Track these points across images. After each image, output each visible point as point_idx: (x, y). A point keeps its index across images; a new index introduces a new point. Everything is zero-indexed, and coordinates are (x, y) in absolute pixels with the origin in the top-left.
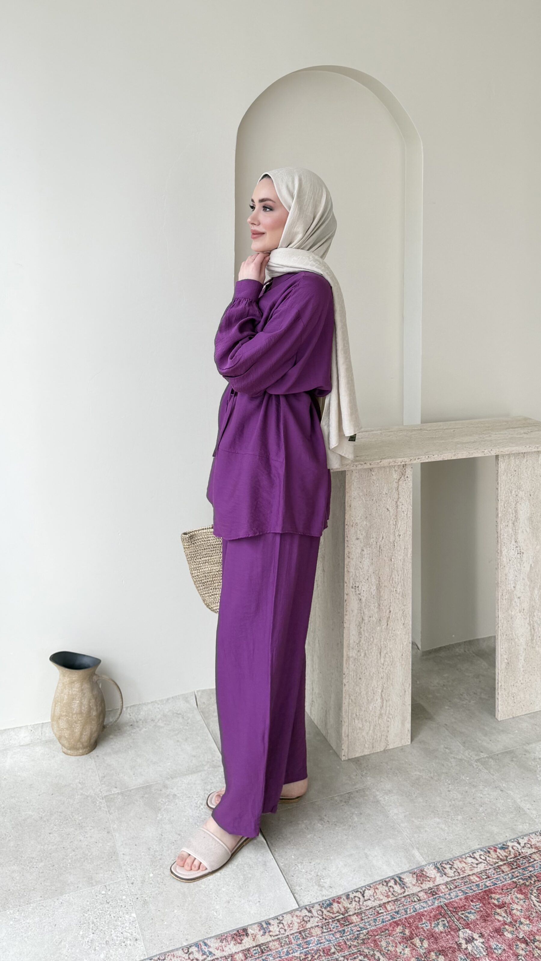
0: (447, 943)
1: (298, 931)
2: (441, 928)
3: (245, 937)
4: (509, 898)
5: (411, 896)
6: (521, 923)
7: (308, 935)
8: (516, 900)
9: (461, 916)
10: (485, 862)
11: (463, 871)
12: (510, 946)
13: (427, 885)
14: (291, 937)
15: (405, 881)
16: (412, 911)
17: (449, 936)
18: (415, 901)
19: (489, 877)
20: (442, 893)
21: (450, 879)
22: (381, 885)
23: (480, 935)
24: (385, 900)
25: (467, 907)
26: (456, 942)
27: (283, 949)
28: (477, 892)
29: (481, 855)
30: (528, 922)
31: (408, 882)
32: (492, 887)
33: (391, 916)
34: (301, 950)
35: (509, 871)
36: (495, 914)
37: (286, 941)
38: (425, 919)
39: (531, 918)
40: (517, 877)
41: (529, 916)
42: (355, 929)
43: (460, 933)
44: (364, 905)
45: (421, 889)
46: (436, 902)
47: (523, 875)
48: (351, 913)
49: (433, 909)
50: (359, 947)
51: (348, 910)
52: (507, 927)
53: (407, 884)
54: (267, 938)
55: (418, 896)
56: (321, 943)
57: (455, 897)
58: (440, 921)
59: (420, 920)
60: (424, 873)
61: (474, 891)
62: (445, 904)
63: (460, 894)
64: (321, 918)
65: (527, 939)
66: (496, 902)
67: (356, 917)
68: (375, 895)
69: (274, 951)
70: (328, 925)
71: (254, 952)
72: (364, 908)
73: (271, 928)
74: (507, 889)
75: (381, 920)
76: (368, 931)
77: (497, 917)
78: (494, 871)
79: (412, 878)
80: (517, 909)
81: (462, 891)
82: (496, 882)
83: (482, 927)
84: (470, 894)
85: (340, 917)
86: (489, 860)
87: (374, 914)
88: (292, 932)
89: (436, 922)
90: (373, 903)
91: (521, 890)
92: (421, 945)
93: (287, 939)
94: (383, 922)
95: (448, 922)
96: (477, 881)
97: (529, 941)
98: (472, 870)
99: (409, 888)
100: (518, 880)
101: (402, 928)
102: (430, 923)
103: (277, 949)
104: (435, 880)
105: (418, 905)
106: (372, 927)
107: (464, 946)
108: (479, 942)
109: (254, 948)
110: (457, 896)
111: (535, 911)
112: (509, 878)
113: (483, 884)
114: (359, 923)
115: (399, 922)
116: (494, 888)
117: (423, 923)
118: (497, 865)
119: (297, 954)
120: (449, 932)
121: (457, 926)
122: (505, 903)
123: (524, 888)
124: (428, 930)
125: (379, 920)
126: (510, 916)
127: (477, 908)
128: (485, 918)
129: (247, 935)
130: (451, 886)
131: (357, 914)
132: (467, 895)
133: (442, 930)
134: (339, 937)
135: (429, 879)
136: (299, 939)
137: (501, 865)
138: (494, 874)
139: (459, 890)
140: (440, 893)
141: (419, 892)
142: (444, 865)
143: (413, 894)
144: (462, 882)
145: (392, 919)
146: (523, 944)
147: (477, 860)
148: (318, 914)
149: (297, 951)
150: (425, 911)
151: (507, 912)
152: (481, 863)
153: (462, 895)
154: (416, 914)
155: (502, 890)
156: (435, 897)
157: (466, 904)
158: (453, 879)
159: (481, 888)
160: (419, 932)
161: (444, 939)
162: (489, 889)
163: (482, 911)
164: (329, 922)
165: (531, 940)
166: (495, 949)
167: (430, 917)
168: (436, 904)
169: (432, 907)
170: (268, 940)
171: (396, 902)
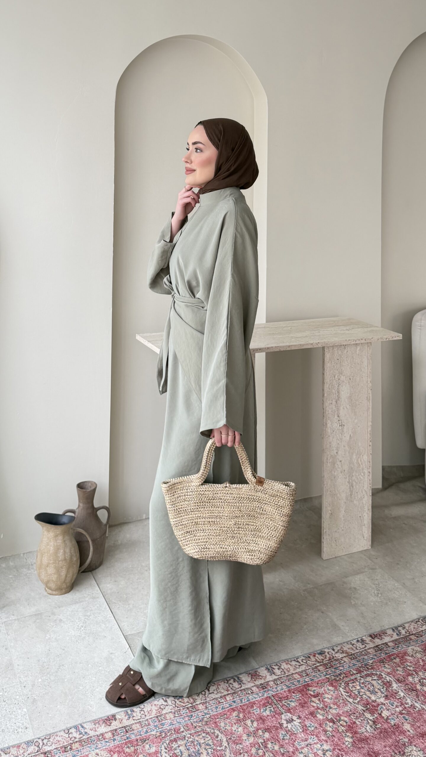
0: (272, 723)
1: (156, 716)
2: (268, 712)
3: (114, 721)
4: (323, 689)
5: (246, 690)
6: (331, 708)
7: (162, 719)
8: (328, 691)
9: (284, 703)
10: (306, 664)
11: (288, 671)
12: (320, 725)
13: (258, 682)
14: (150, 720)
15: (242, 679)
16: (246, 700)
17: (274, 718)
18: (249, 694)
19: (308, 675)
20: (271, 687)
21: (277, 677)
22: (223, 683)
23: (298, 717)
24: (226, 693)
25: (289, 697)
26: (279, 723)
27: (143, 729)
28: (298, 686)
29: (303, 660)
30: (336, 707)
31: (245, 680)
32: (310, 682)
33: (229, 704)
34: (157, 730)
35: (324, 670)
36: (311, 702)
37: (146, 723)
38: (256, 706)
39: (338, 704)
40: (330, 674)
41: (336, 703)
42: (200, 714)
43: (283, 716)
44: (209, 696)
45: (254, 685)
46: (266, 694)
47: (334, 673)
48: (198, 703)
49: (262, 699)
50: (203, 727)
51: (196, 701)
52: (319, 711)
53: (244, 682)
54: (131, 721)
55: (251, 689)
56: (173, 724)
57: (280, 690)
58: (267, 707)
59: (252, 707)
60: (258, 673)
61: (296, 685)
62: (272, 695)
63: (285, 688)
64: (174, 706)
65: (335, 719)
66: (312, 693)
67: (202, 706)
68: (218, 690)
69: (135, 731)
70: (179, 711)
71: (120, 731)
72: (208, 699)
73: (134, 714)
74: (322, 683)
75: (221, 707)
76: (211, 716)
77: (312, 704)
78: (312, 670)
79: (247, 677)
80: (328, 698)
81: (287, 686)
82: (313, 678)
83: (300, 711)
84: (292, 688)
85: (189, 706)
86: (309, 663)
87: (216, 703)
88: (151, 717)
89: (264, 708)
90: (216, 695)
91: (332, 684)
92: (251, 725)
93: (146, 722)
94: (223, 709)
95: (274, 708)
96: (298, 678)
97: (335, 720)
98: (295, 670)
99: (245, 684)
100: (330, 676)
101: (237, 713)
102: (260, 709)
103: (139, 729)
104: (266, 678)
105: (251, 696)
106: (214, 712)
107: (285, 725)
108: (297, 722)
109: (121, 729)
110: (282, 689)
111: (341, 699)
112: (323, 675)
113: (303, 680)
114: (204, 710)
115: (235, 709)
116: (311, 683)
117: (254, 709)
118: (315, 666)
119: (153, 733)
120: (274, 715)
121: (281, 711)
122: (319, 694)
123: (335, 683)
124: (257, 714)
125: (220, 707)
126: (322, 703)
127: (297, 698)
128: (303, 705)
129: (115, 720)
130: (278, 682)
131: (203, 704)
132: (290, 688)
133: (268, 714)
134: (187, 720)
135: (261, 677)
136: (156, 721)
137: (318, 666)
138: (312, 673)
139: (284, 685)
140: (269, 687)
141: (253, 686)
142: (274, 667)
143: (248, 689)
144: (287, 679)
145: (230, 707)
146: (331, 723)
147: (300, 663)
148: (172, 703)
149: (154, 730)
150: (257, 701)
151: (320, 700)
152: (302, 665)
153: (286, 688)
154: (249, 703)
155: (318, 684)
156: (264, 690)
157: (289, 695)
158: (280, 676)
159: (301, 683)
160: (251, 716)
161: (269, 720)
162: (308, 684)
163: (300, 700)
164: (180, 709)
165: (337, 720)
166: (309, 727)
167: (260, 705)
168: (265, 696)
169: (262, 697)
170: (132, 723)
171: (234, 695)
